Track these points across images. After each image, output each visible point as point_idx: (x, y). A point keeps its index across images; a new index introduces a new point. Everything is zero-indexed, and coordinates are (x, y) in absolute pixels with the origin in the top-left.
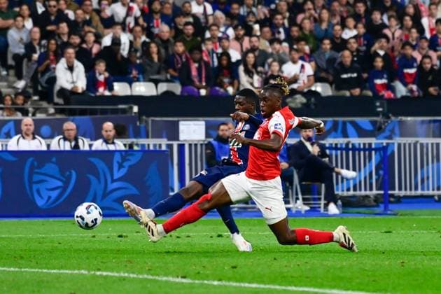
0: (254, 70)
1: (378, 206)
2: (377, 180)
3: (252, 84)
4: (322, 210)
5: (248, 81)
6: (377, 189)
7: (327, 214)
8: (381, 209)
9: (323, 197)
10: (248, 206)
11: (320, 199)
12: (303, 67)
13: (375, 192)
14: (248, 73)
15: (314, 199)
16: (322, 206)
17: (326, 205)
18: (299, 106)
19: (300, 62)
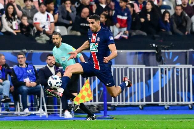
0: (13, 17)
1: (99, 113)
2: (99, 95)
3: (12, 27)
4: (60, 115)
5: (9, 25)
6: (99, 101)
7: (64, 118)
8: (102, 115)
9: (61, 106)
10: (9, 112)
11: (59, 107)
12: (48, 16)
13: (97, 103)
14: (9, 19)
15: (55, 108)
16: (61, 112)
17: (63, 112)
18: (45, 42)
19: (46, 13)
